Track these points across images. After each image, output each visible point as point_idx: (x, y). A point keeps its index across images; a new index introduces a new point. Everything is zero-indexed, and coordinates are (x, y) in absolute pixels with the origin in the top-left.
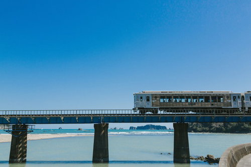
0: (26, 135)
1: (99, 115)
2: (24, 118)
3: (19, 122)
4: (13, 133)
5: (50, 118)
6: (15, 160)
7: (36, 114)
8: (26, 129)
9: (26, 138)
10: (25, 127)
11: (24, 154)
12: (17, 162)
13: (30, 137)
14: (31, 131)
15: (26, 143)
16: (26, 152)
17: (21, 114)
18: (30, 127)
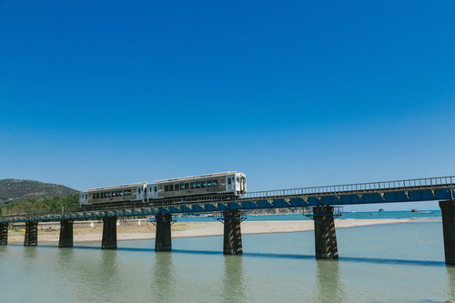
0: (333, 220)
1: (447, 185)
2: (326, 197)
3: (321, 204)
4: (315, 218)
5: (364, 195)
6: (323, 255)
7: (341, 190)
8: (332, 213)
9: (333, 225)
10: (330, 210)
11: (334, 248)
12: (326, 258)
13: (338, 223)
14: (339, 215)
15: (334, 231)
16: (336, 244)
17: (321, 191)
18: (337, 209)
